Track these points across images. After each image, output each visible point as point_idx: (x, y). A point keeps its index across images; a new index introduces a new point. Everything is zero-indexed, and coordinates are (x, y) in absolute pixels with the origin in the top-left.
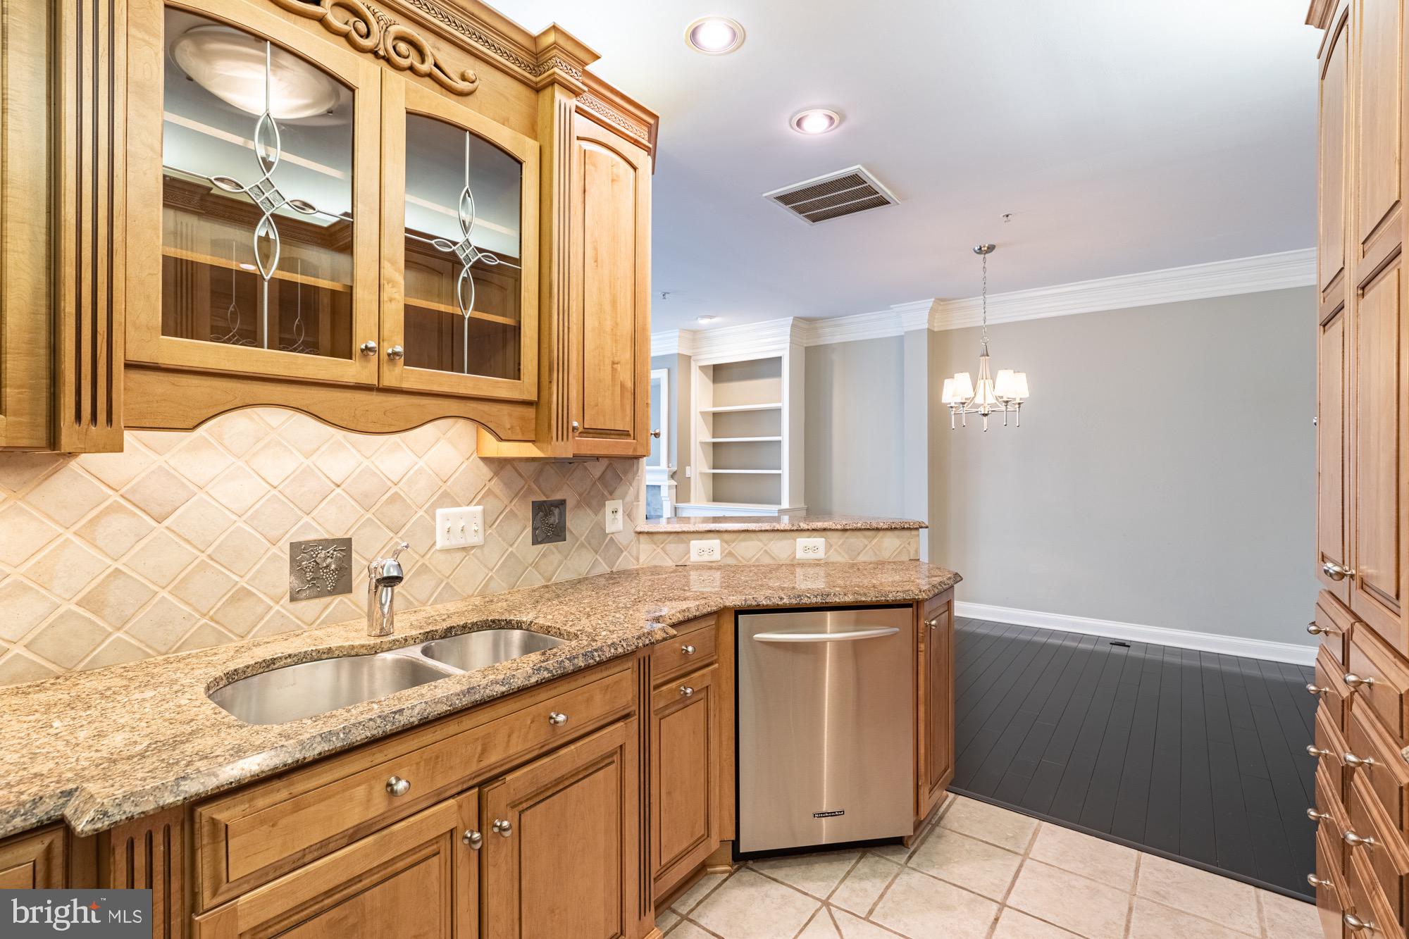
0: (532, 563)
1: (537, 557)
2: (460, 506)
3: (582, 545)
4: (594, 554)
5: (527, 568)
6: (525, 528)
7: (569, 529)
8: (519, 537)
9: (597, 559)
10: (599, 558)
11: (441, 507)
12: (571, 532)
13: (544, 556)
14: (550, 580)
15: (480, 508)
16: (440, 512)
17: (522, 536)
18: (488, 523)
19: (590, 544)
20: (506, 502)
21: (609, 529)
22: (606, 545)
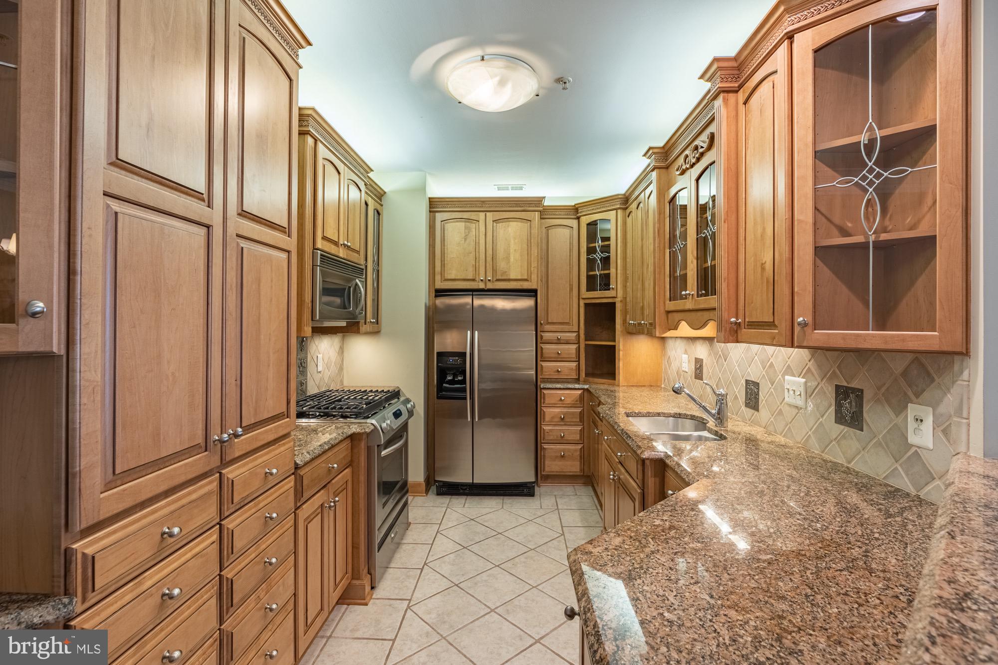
0: (836, 438)
1: (839, 435)
2: (795, 376)
3: (879, 444)
4: (894, 461)
5: (832, 441)
6: (830, 406)
7: (866, 421)
8: (826, 411)
9: (896, 469)
10: (900, 468)
11: (787, 375)
12: (868, 425)
13: (844, 437)
14: (849, 462)
15: (804, 380)
16: (787, 377)
17: (828, 412)
18: (809, 394)
19: (887, 446)
20: (819, 380)
21: (912, 439)
22: (909, 458)
